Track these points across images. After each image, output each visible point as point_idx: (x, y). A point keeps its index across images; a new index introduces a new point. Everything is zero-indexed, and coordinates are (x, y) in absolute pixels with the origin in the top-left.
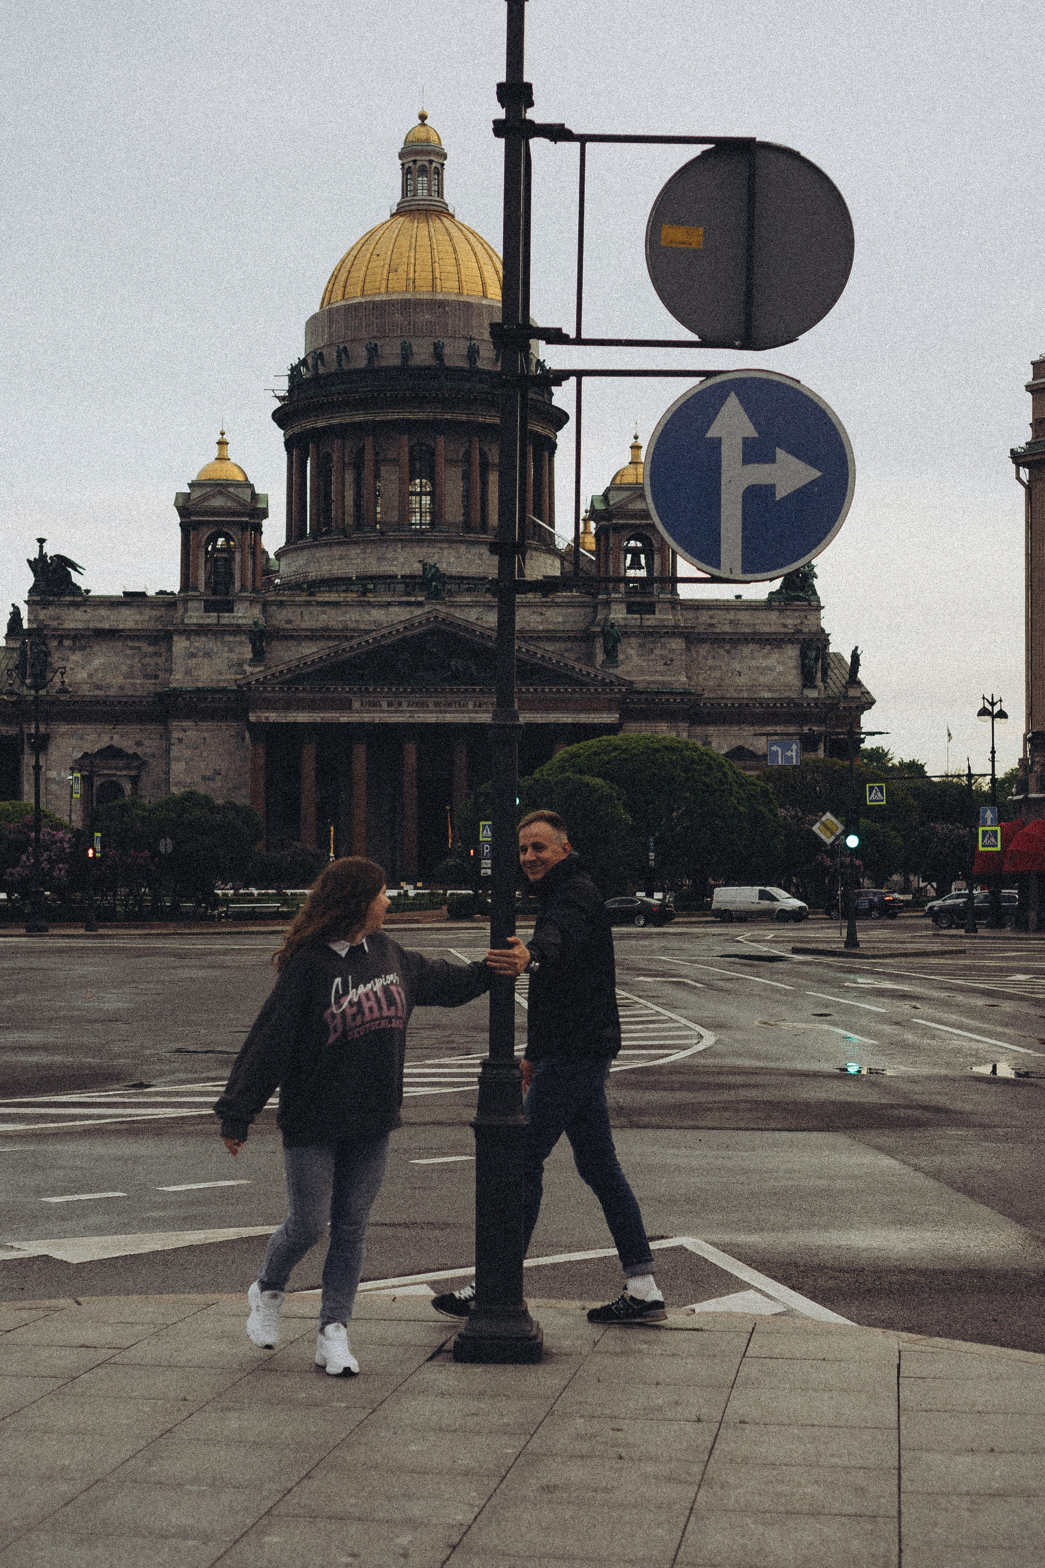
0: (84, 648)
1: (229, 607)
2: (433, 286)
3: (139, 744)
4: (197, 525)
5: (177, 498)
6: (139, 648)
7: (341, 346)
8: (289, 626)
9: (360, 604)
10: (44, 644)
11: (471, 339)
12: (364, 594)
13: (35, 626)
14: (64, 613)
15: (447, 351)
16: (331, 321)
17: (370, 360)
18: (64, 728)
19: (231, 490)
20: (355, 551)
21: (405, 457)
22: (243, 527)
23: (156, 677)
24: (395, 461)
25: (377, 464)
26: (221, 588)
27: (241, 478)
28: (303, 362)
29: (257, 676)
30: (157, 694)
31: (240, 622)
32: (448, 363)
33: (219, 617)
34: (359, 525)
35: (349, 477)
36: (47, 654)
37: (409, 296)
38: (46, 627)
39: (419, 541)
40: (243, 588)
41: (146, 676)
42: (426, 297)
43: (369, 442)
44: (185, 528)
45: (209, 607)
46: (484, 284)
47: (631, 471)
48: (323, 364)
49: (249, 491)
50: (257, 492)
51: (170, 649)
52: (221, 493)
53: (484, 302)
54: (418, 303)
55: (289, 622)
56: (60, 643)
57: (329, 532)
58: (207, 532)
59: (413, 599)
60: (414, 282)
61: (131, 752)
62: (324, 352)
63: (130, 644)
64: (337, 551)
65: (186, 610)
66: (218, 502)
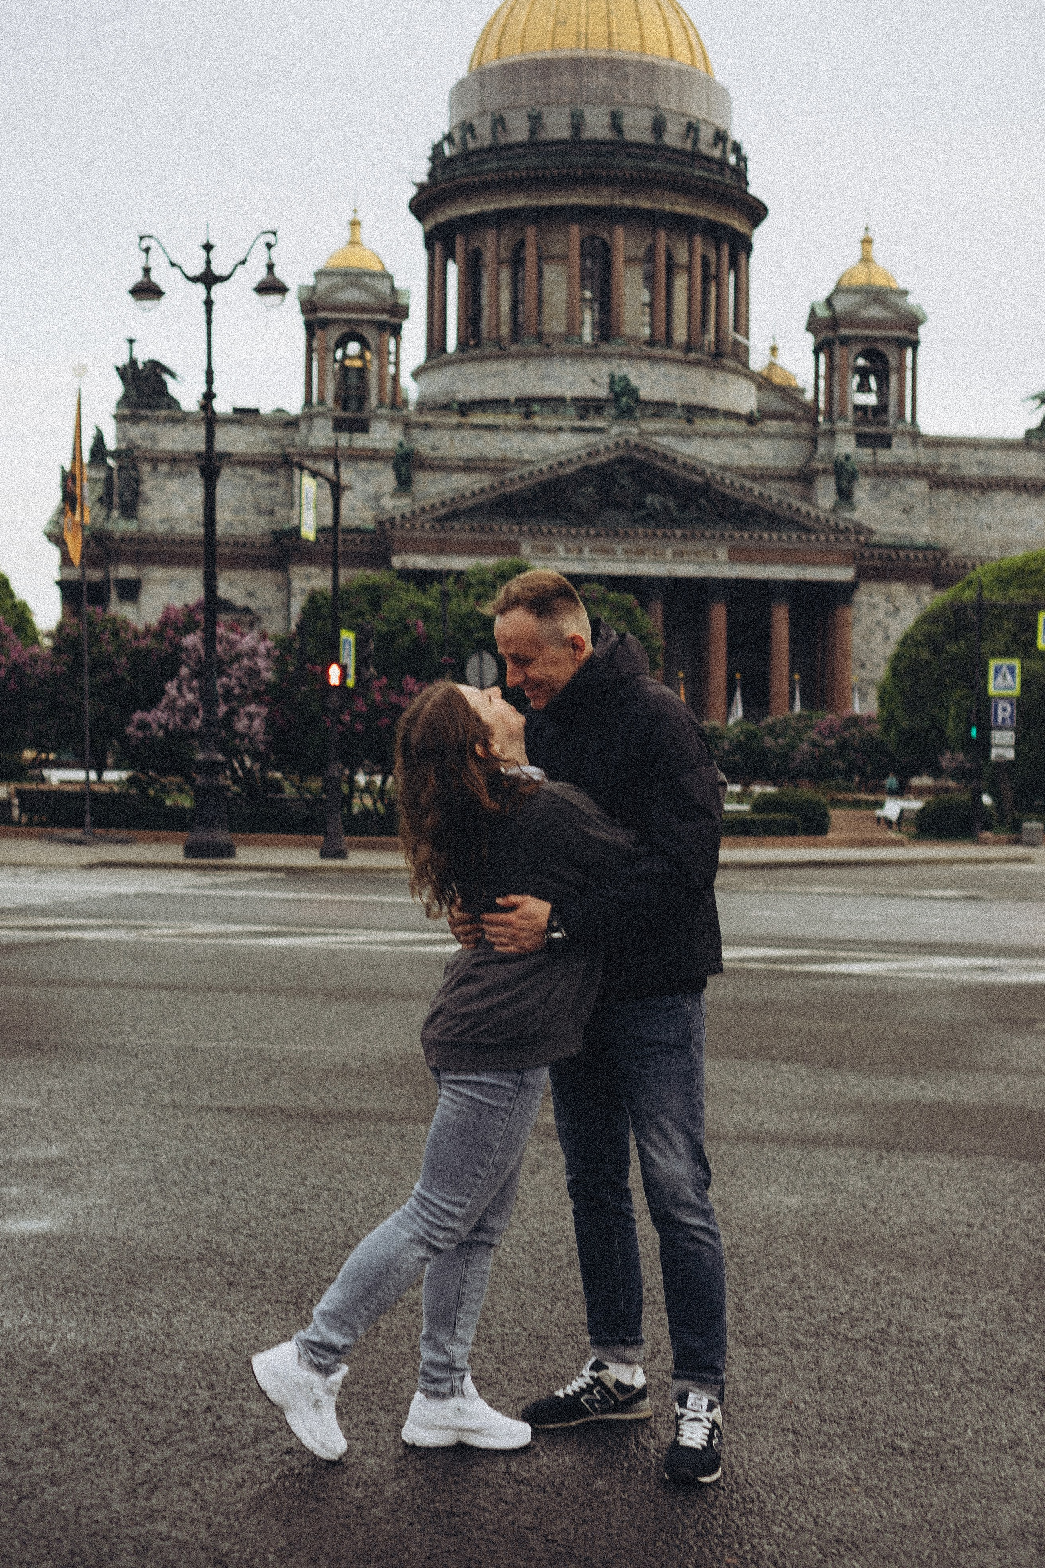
0: (182, 475)
1: (362, 427)
2: (610, 43)
3: (251, 595)
4: (325, 324)
5: (299, 292)
6: (252, 477)
7: (497, 115)
8: (435, 454)
9: (524, 429)
10: (135, 468)
11: (657, 108)
12: (528, 415)
13: (123, 445)
14: (159, 430)
15: (627, 122)
16: (483, 86)
17: (533, 131)
18: (157, 573)
19: (367, 280)
20: (512, 367)
21: (575, 251)
22: (381, 326)
23: (272, 513)
24: (564, 258)
25: (541, 259)
26: (353, 404)
27: (376, 267)
28: (449, 138)
29: (402, 511)
30: (274, 533)
31: (377, 445)
32: (630, 136)
33: (351, 440)
34: (516, 335)
35: (505, 275)
36: (138, 481)
37: (582, 53)
38: (137, 447)
39: (592, 356)
40: (381, 404)
41: (260, 512)
42: (603, 54)
43: (530, 232)
44: (311, 328)
45: (340, 425)
46: (670, 44)
47: (862, 268)
48: (474, 137)
49: (388, 283)
50: (397, 285)
51: (290, 479)
52: (354, 284)
53: (672, 64)
54: (594, 63)
55: (435, 448)
56: (155, 468)
57: (478, 345)
58: (335, 333)
59: (586, 424)
60: (586, 37)
61: (240, 603)
62: (476, 122)
63: (240, 470)
64: (491, 367)
65: (310, 430)
66: (351, 295)
